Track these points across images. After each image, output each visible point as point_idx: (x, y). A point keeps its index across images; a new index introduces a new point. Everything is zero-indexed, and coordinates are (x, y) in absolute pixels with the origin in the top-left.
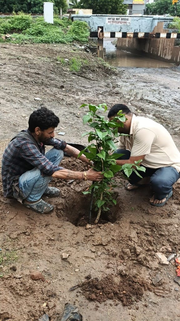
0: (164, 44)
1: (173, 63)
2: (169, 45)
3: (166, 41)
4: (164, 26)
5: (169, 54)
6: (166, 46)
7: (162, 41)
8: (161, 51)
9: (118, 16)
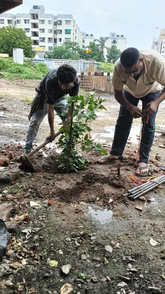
0: (97, 80)
1: (107, 93)
2: (102, 81)
3: (98, 79)
4: (95, 68)
5: (103, 87)
6: (99, 82)
7: (95, 79)
8: (95, 86)
9: (61, 61)
